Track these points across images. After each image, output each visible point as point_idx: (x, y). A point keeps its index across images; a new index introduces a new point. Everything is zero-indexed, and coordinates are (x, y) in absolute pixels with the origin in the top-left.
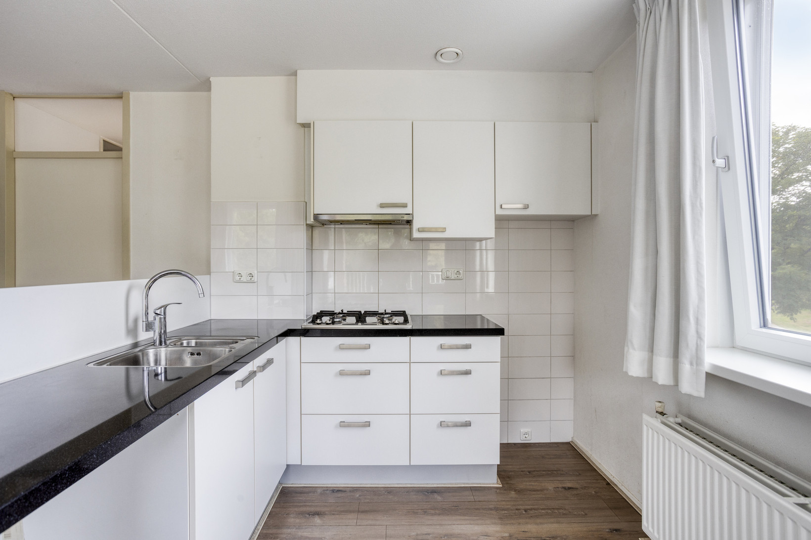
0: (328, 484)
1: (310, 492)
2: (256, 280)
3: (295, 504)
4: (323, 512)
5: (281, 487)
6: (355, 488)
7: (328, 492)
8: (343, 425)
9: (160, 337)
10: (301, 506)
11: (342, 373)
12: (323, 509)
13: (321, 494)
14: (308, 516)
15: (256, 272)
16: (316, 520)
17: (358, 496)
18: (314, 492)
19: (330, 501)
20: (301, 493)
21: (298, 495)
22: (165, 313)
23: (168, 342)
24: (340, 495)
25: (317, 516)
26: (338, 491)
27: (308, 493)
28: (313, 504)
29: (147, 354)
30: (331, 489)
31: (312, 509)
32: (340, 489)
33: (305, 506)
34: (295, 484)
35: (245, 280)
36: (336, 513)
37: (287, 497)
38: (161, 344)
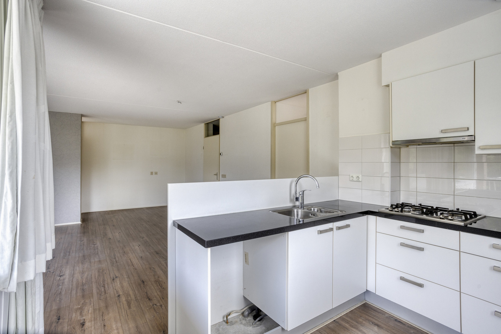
0: (395, 315)
1: (381, 313)
2: (361, 180)
3: (368, 314)
4: (382, 327)
5: (365, 302)
6: (413, 327)
7: (392, 319)
8: (402, 279)
9: (301, 205)
10: (370, 316)
11: (402, 245)
12: (383, 325)
13: (387, 317)
14: (371, 323)
15: (361, 176)
16: (375, 328)
17: (412, 332)
18: (383, 314)
19: (390, 324)
20: (375, 310)
21: (373, 311)
22: (303, 194)
23: (305, 208)
24: (399, 324)
25: (377, 327)
26: (399, 322)
27: (379, 313)
28: (379, 320)
29: (294, 211)
30: (396, 318)
31: (376, 322)
32: (402, 321)
33: (373, 318)
34: (374, 304)
35: (355, 180)
36: (390, 332)
37: (365, 308)
38: (301, 208)
